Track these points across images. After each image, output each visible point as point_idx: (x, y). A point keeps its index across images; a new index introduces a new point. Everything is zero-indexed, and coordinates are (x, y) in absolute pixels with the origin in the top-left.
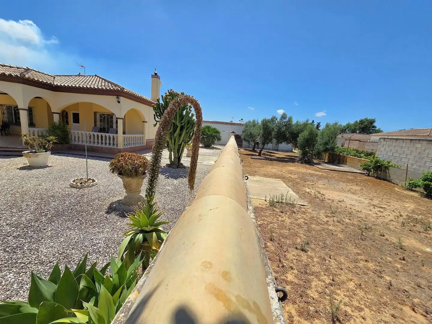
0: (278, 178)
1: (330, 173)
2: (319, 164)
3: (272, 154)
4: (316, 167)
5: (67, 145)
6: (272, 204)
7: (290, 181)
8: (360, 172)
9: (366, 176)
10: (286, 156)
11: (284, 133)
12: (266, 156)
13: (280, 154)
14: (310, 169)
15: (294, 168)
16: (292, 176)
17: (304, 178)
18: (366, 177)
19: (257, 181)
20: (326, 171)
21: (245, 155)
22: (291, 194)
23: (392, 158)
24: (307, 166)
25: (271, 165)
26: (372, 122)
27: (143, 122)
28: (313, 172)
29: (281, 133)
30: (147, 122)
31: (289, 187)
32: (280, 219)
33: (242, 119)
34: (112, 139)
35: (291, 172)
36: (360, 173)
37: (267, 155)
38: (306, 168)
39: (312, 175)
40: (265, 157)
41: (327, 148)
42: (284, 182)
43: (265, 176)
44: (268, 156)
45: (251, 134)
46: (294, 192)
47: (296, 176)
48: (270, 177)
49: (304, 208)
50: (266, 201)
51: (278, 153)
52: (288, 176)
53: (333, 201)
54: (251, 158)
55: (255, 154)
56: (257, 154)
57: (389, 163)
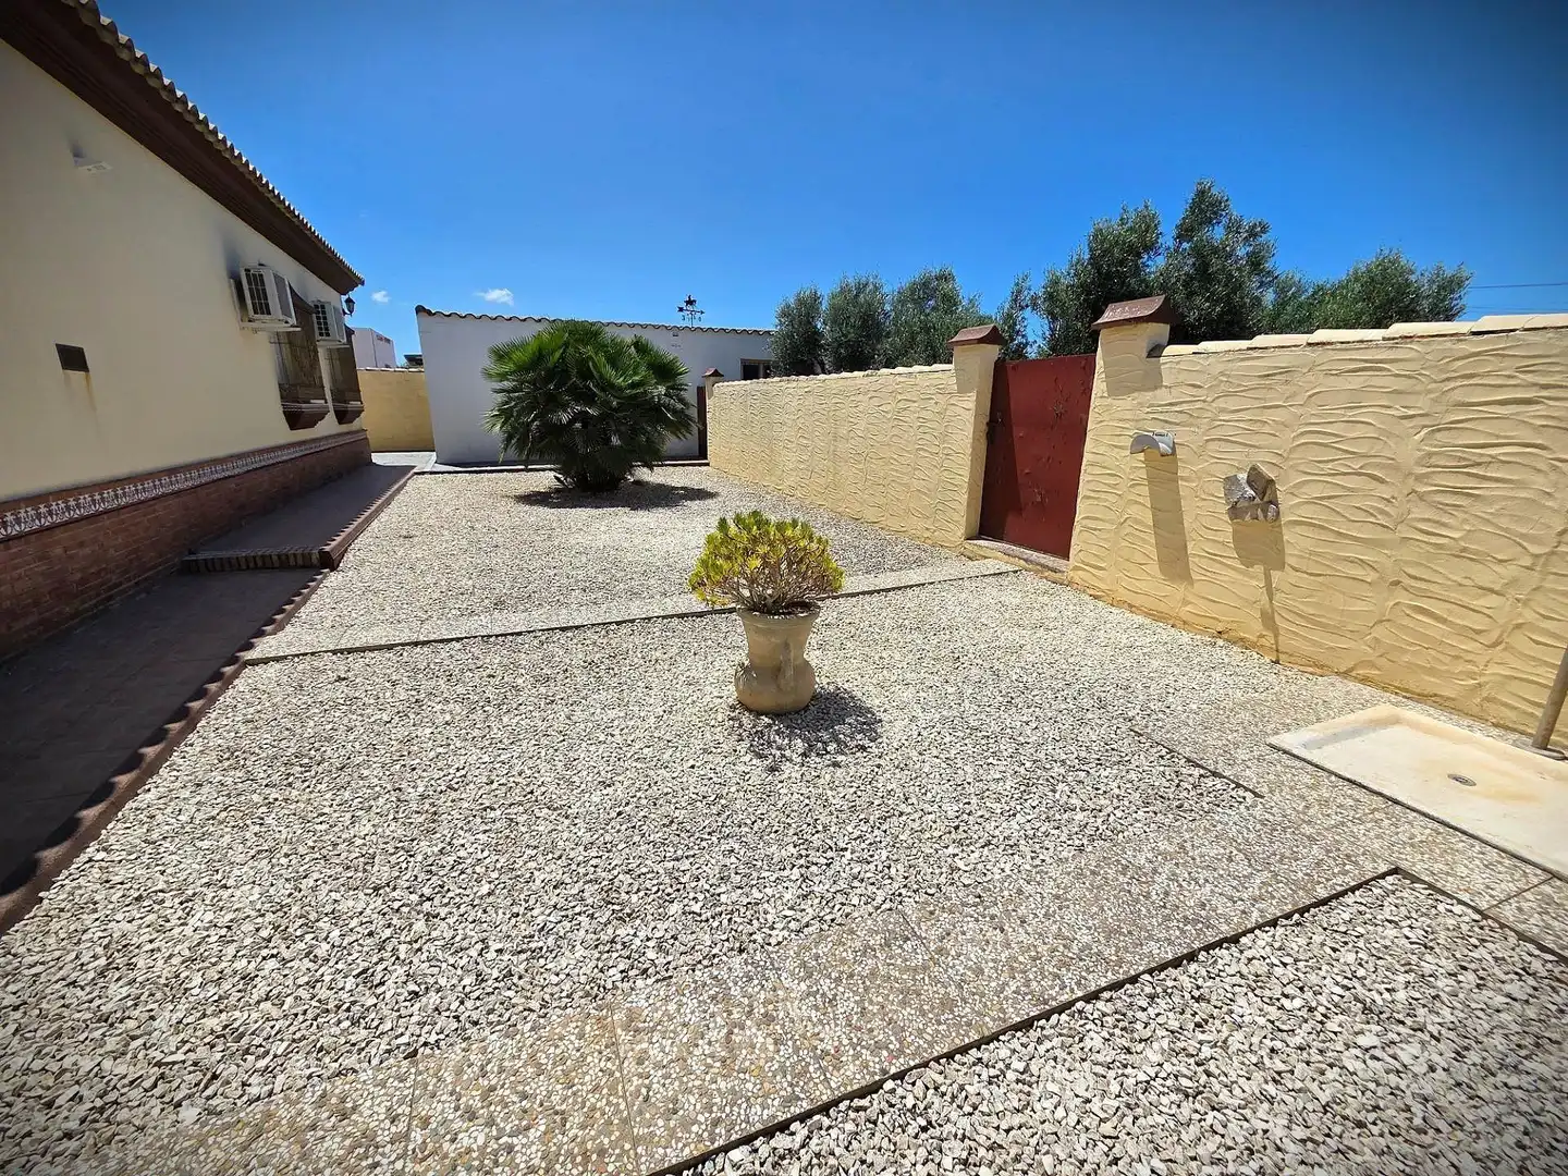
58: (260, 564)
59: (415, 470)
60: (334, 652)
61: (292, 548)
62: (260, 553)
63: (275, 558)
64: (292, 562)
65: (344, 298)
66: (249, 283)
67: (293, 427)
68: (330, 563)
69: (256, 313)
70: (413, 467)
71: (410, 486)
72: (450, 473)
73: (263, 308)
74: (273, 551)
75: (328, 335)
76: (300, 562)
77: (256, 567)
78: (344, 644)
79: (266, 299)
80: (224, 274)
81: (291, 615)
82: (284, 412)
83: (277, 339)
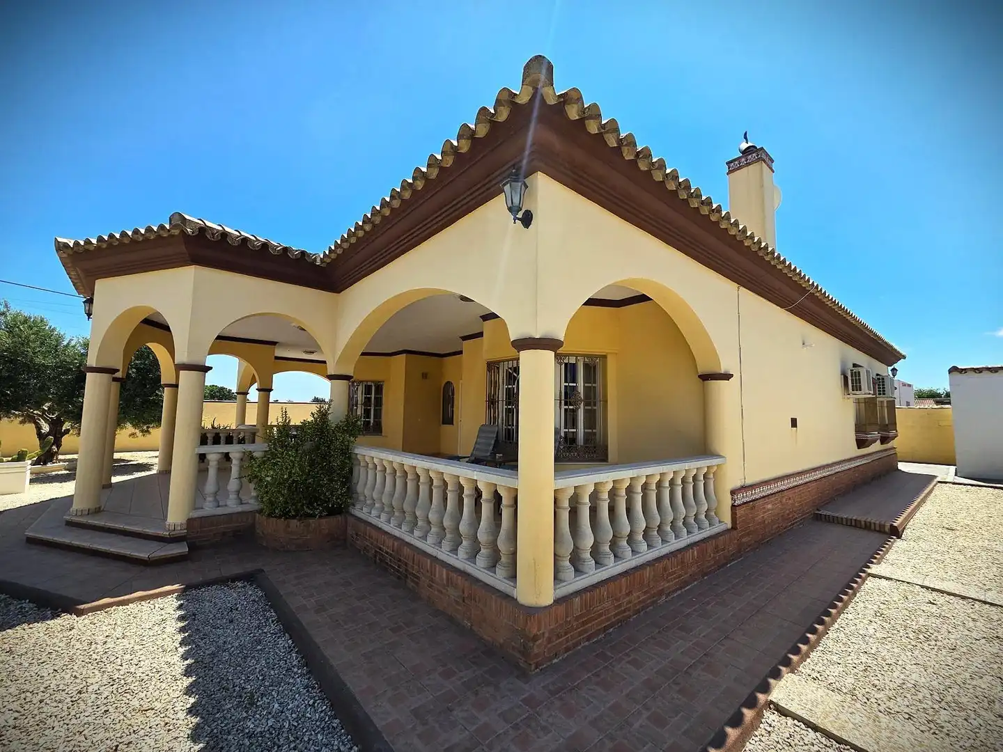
5: (327, 524)
27: (706, 377)
30: (727, 377)
34: (486, 509)
58: (853, 524)
59: (938, 479)
60: (922, 587)
61: (872, 518)
62: (854, 518)
63: (863, 523)
64: (873, 527)
65: (890, 368)
66: (852, 376)
67: (859, 447)
68: (896, 533)
69: (853, 390)
70: (935, 477)
71: (937, 491)
72: (972, 485)
73: (857, 387)
74: (862, 518)
75: (884, 394)
76: (877, 529)
77: (851, 525)
78: (927, 584)
79: (860, 383)
80: (839, 372)
81: (882, 558)
82: (856, 439)
83: (858, 402)
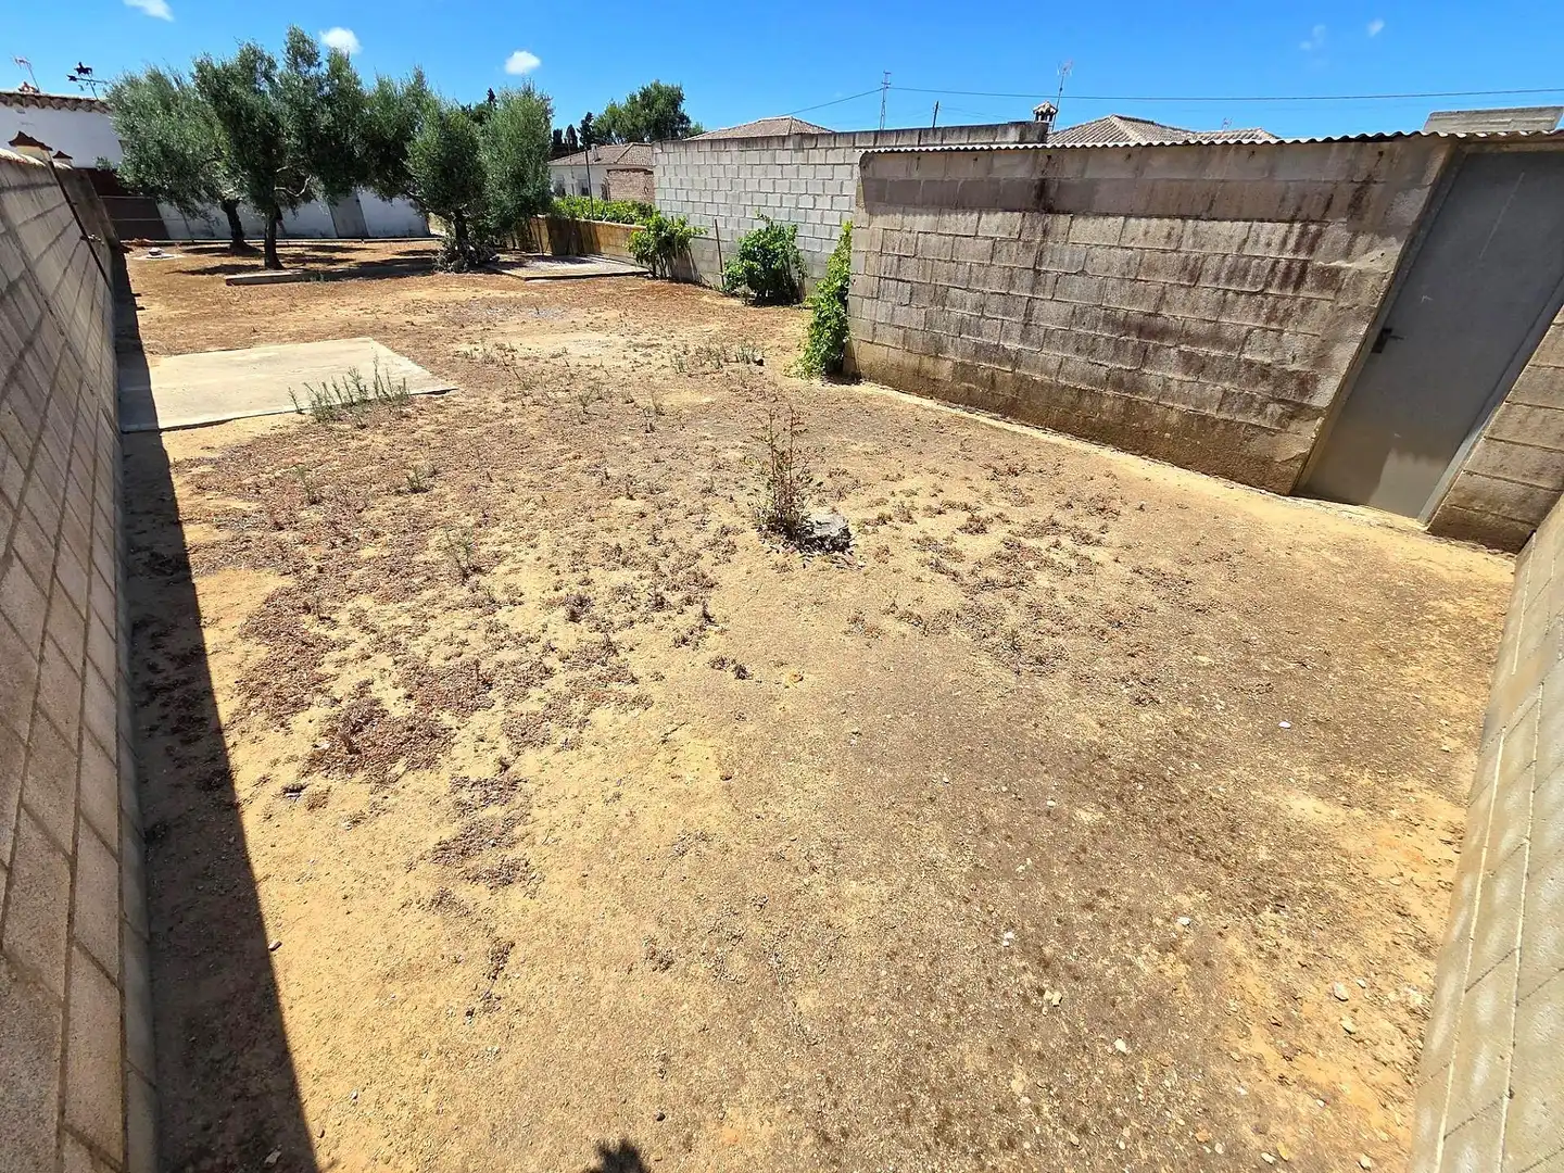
0: (361, 334)
1: (549, 287)
2: (520, 265)
3: (338, 255)
4: (509, 275)
6: (326, 415)
7: (405, 334)
8: (631, 269)
9: (649, 279)
10: (400, 254)
11: (337, 136)
12: (309, 266)
13: (374, 251)
14: (487, 287)
15: (431, 291)
16: (417, 320)
17: (459, 319)
18: (647, 282)
19: (261, 361)
20: (542, 285)
21: (193, 273)
22: (405, 372)
23: (688, 209)
24: (480, 277)
25: (332, 294)
26: (675, 99)
28: (497, 293)
29: (324, 141)
31: (402, 353)
32: (354, 444)
33: (82, 70)
35: (416, 307)
36: (633, 274)
37: (314, 261)
38: (475, 284)
39: (489, 304)
40: (305, 270)
41: (526, 199)
42: (384, 342)
43: (302, 337)
44: (319, 266)
45: (166, 151)
46: (419, 364)
47: (435, 316)
48: (323, 337)
49: (442, 398)
50: (300, 412)
51: (368, 246)
52: (399, 323)
53: (536, 359)
54: (229, 282)
55: (247, 262)
56: (261, 262)
57: (683, 224)
